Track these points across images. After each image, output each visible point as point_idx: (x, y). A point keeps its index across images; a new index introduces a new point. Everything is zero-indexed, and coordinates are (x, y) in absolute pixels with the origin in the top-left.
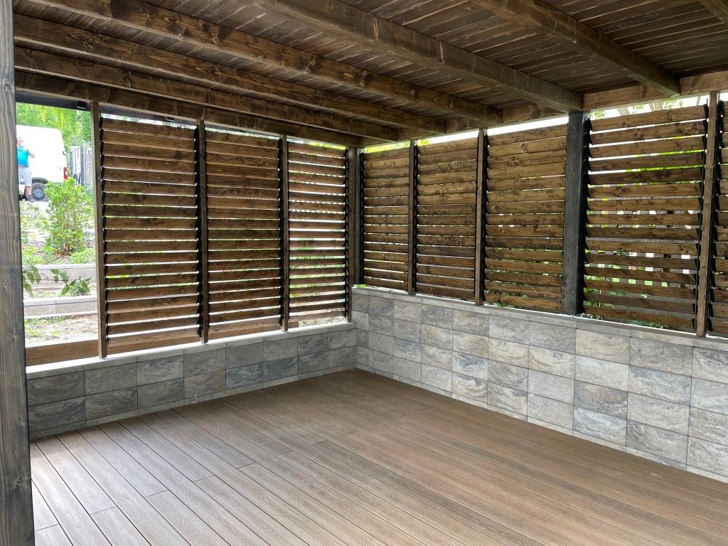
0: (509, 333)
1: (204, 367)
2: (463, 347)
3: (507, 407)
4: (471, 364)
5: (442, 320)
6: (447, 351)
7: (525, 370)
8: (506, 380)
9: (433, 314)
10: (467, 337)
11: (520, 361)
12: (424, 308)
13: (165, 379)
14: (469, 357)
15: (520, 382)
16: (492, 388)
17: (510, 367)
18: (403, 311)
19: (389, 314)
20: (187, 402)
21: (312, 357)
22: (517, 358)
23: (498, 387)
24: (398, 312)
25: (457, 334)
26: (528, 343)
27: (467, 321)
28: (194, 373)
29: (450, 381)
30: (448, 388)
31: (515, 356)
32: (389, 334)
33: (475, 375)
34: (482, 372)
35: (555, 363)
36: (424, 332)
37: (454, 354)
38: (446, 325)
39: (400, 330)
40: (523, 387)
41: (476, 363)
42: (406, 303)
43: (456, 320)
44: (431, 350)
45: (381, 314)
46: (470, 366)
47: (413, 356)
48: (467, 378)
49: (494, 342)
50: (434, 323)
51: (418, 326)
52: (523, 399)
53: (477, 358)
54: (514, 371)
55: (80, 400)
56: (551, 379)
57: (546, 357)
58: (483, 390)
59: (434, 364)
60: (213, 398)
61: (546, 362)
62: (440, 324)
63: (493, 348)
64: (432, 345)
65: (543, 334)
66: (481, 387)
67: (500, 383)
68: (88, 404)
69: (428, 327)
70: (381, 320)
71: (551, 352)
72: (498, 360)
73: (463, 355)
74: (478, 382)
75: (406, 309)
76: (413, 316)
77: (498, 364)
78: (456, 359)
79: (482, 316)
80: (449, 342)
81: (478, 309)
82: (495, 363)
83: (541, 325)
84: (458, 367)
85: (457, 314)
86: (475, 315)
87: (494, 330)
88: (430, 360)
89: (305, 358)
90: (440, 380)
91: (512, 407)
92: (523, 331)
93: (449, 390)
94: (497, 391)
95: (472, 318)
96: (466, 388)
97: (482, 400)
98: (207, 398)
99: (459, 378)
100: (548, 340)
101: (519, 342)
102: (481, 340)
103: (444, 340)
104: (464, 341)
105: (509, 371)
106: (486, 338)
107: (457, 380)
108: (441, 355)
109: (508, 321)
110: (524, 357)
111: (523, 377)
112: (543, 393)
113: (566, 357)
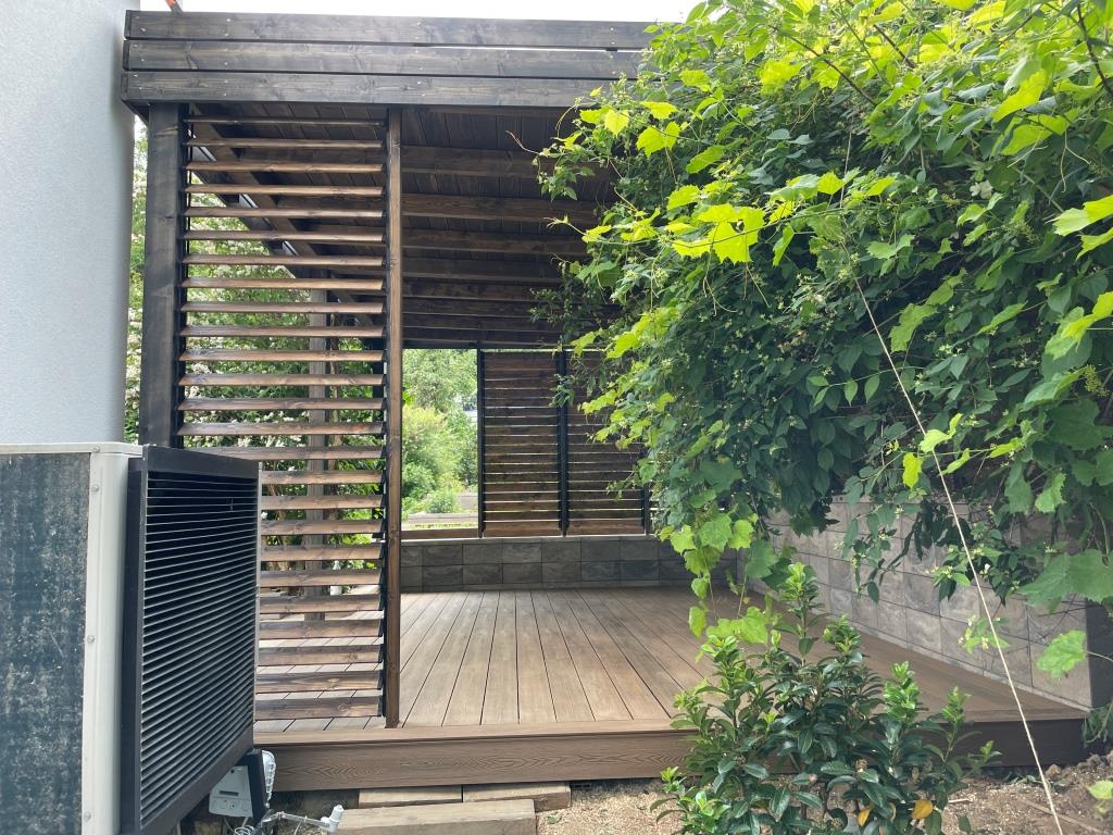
1: (560, 556)
13: (525, 561)
20: (545, 586)
21: (676, 563)
28: (551, 560)
55: (459, 567)
60: (569, 586)
68: (465, 572)
89: (668, 564)
98: (564, 586)
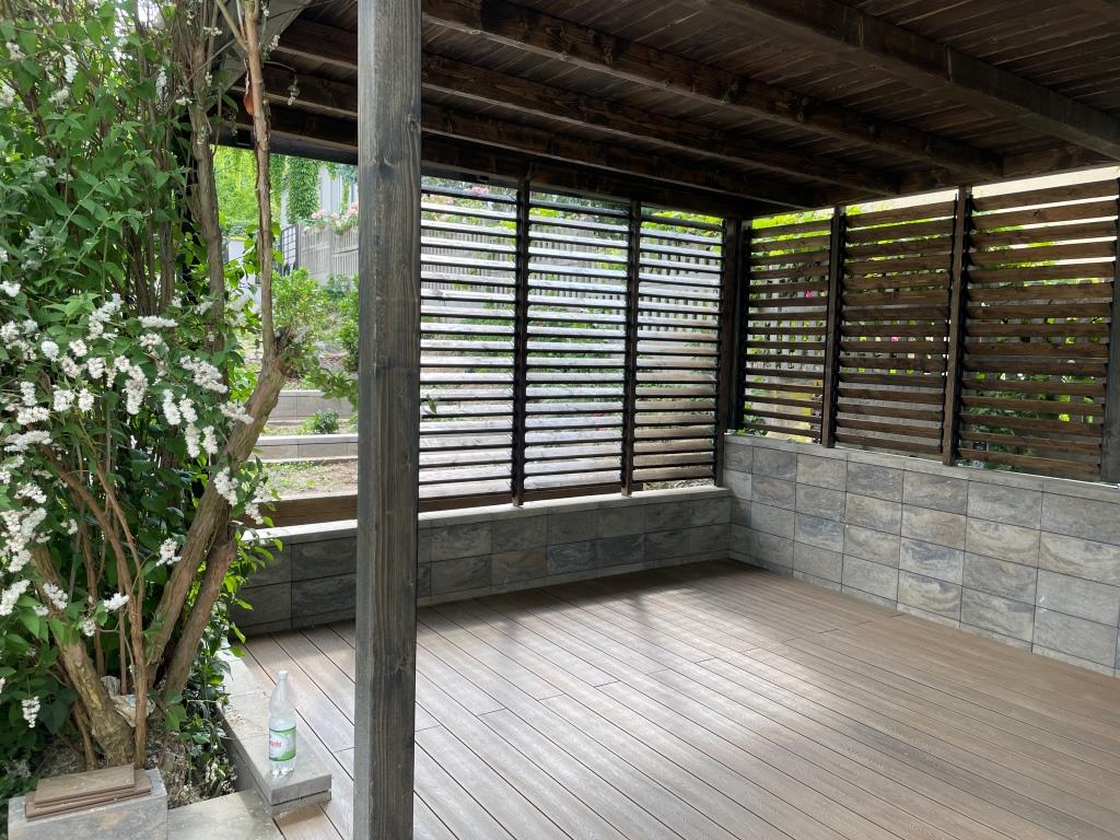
0: (1005, 511)
1: (518, 540)
2: (918, 532)
3: (998, 629)
4: (933, 557)
5: (884, 488)
6: (890, 537)
7: (1032, 569)
8: (996, 585)
9: (866, 477)
10: (927, 515)
11: (1022, 556)
12: (851, 467)
13: (466, 554)
14: (930, 546)
15: (1022, 590)
16: (971, 598)
17: (1004, 565)
18: (813, 471)
19: (788, 476)
20: (495, 591)
21: (665, 536)
22: (1018, 551)
23: (982, 596)
24: (803, 474)
25: (910, 510)
26: (1038, 527)
27: (928, 490)
28: (505, 548)
29: (894, 584)
30: (891, 595)
31: (1013, 547)
32: (786, 507)
33: (940, 576)
34: (953, 572)
35: (1089, 560)
36: (850, 506)
37: (903, 540)
38: (890, 496)
39: (806, 502)
40: (1027, 598)
41: (943, 556)
42: (817, 460)
43: (908, 488)
44: (863, 535)
45: (774, 475)
46: (930, 562)
47: (828, 543)
48: (925, 579)
49: (976, 525)
50: (869, 492)
51: (840, 496)
52: (1028, 615)
53: (944, 550)
54: (1011, 571)
56: (1078, 586)
57: (1071, 551)
58: (953, 599)
59: (865, 555)
60: (528, 587)
61: (1071, 558)
62: (879, 493)
63: (973, 533)
64: (864, 526)
65: (1066, 513)
66: (950, 595)
67: (985, 589)
69: (857, 499)
70: (773, 485)
71: (1082, 543)
72: (983, 553)
73: (920, 543)
74: (945, 586)
75: (818, 469)
76: (831, 481)
77: (982, 560)
78: (907, 549)
79: (956, 483)
80: (893, 522)
81: (948, 471)
82: (976, 558)
83: (1064, 499)
84: (909, 562)
85: (911, 478)
86: (943, 480)
87: (976, 505)
88: (858, 550)
89: (655, 538)
90: (877, 581)
91: (1006, 629)
92: (1030, 508)
93: (893, 597)
94: (978, 601)
95: (938, 485)
96: (923, 596)
97: (952, 615)
98: (521, 587)
99: (910, 580)
100: (1076, 523)
101: (1023, 525)
102: (953, 520)
103: (885, 519)
104: (921, 521)
105: (1003, 571)
106: (963, 518)
107: (906, 582)
108: (879, 542)
109: (1003, 492)
110: (1030, 549)
111: (1027, 581)
112: (1063, 608)
113: (1108, 552)
